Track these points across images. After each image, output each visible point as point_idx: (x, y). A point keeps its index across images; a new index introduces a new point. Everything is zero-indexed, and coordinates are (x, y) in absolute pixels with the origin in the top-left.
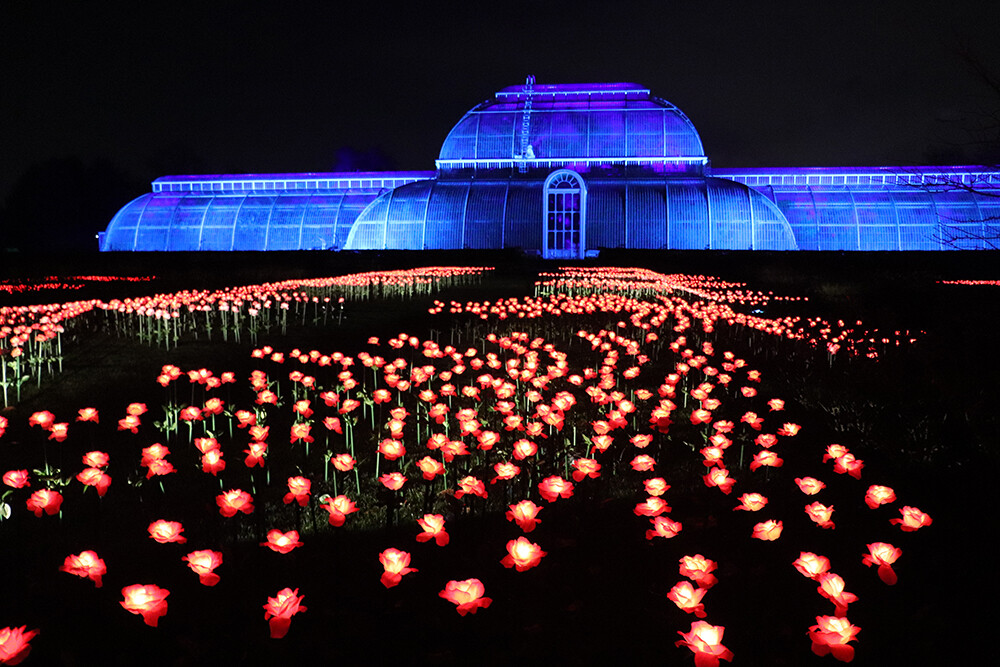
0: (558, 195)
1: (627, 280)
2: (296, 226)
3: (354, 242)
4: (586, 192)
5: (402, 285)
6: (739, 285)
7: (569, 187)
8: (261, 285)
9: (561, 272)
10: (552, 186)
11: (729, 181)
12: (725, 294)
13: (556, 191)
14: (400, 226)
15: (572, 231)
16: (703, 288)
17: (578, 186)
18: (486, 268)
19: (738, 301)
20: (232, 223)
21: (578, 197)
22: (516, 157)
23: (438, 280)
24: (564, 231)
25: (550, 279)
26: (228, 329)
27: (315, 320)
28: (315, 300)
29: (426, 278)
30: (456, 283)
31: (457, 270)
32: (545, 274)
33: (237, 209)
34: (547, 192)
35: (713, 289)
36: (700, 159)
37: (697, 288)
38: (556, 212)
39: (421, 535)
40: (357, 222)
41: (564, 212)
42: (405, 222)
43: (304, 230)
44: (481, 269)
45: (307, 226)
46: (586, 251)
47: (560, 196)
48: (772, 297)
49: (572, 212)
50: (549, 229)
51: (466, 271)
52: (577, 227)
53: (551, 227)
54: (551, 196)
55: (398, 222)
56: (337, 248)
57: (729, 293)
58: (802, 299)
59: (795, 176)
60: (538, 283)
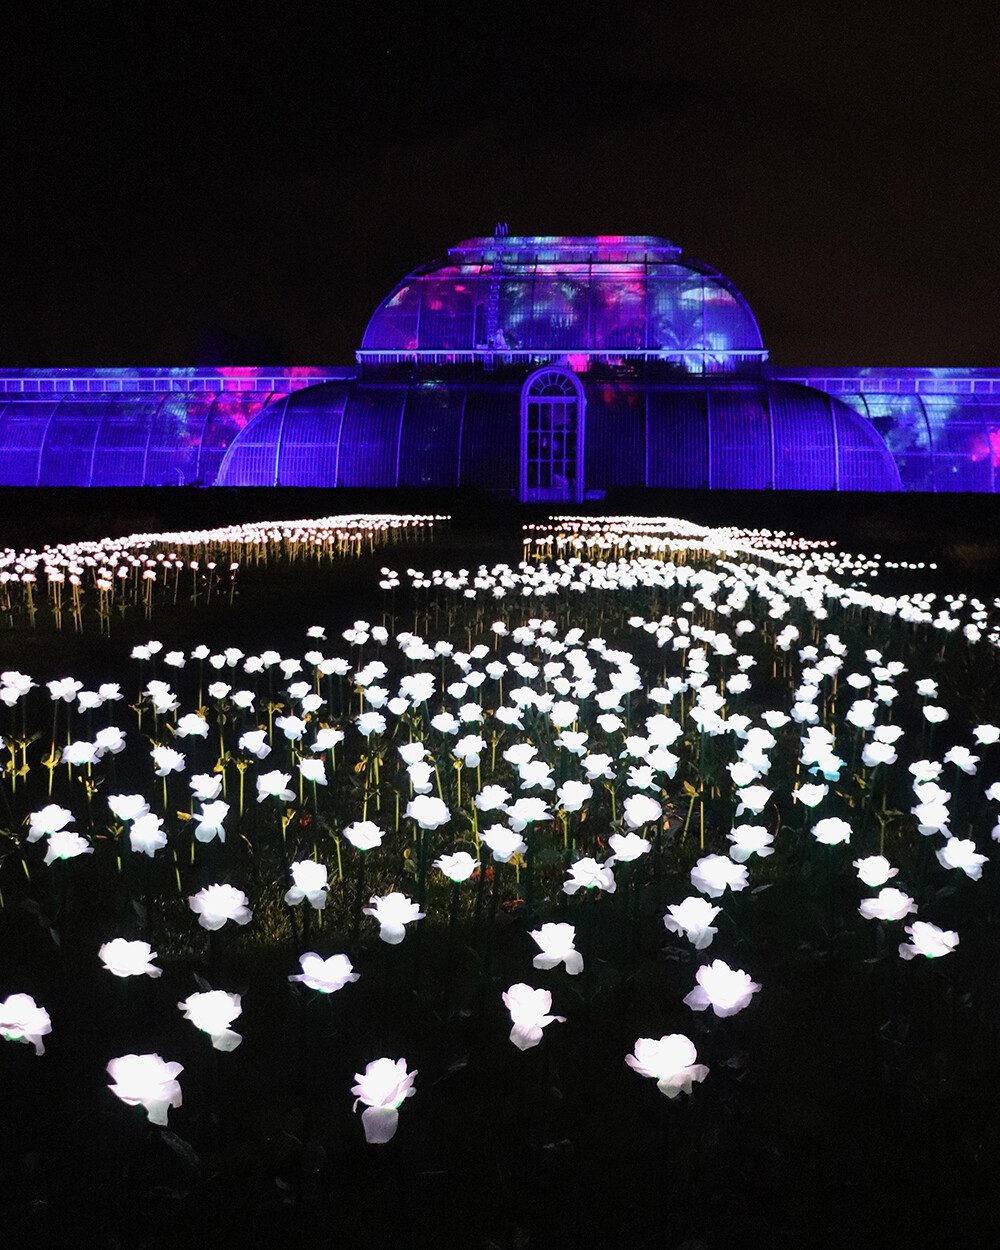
0: (543, 405)
1: (662, 536)
2: (139, 449)
3: (229, 475)
4: (585, 401)
5: (318, 542)
6: (825, 544)
7: (560, 394)
8: (98, 542)
9: (556, 523)
10: (533, 392)
11: (801, 386)
12: (809, 557)
13: (540, 400)
14: (300, 451)
15: (564, 461)
16: (777, 549)
17: (574, 392)
18: (438, 517)
19: (832, 569)
20: (39, 445)
21: (573, 407)
22: (479, 346)
23: (371, 535)
24: (552, 460)
25: (544, 535)
26: (64, 610)
27: (193, 597)
28: (194, 565)
29: (352, 532)
30: (395, 539)
31: (395, 520)
32: (532, 527)
33: (47, 422)
34: (526, 401)
35: (788, 551)
36: (758, 352)
37: (764, 548)
38: (539, 431)
39: (539, 957)
40: (234, 445)
41: (552, 432)
42: (308, 445)
43: (151, 455)
44: (431, 518)
45: (156, 449)
46: (585, 491)
47: (545, 406)
48: (881, 562)
49: (565, 432)
50: (529, 457)
51: (411, 522)
52: (572, 454)
53: (532, 453)
54: (533, 407)
55: (295, 445)
56: (202, 483)
57: (815, 556)
58: (927, 566)
59: (899, 380)
60: (527, 541)
